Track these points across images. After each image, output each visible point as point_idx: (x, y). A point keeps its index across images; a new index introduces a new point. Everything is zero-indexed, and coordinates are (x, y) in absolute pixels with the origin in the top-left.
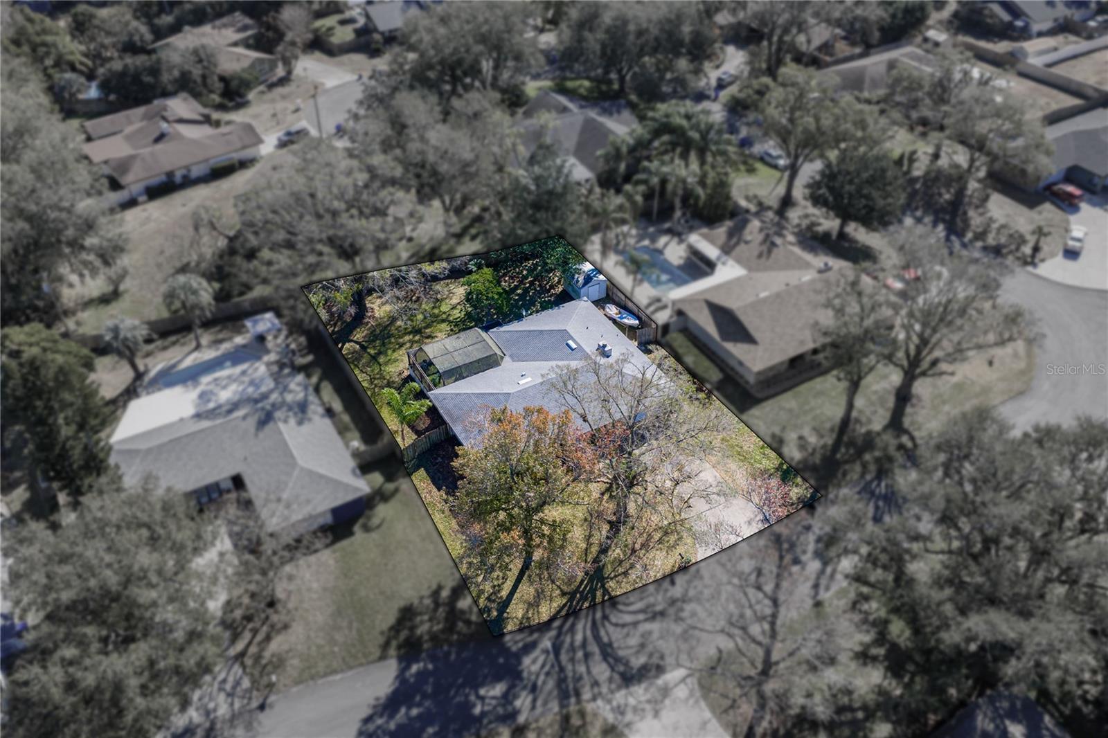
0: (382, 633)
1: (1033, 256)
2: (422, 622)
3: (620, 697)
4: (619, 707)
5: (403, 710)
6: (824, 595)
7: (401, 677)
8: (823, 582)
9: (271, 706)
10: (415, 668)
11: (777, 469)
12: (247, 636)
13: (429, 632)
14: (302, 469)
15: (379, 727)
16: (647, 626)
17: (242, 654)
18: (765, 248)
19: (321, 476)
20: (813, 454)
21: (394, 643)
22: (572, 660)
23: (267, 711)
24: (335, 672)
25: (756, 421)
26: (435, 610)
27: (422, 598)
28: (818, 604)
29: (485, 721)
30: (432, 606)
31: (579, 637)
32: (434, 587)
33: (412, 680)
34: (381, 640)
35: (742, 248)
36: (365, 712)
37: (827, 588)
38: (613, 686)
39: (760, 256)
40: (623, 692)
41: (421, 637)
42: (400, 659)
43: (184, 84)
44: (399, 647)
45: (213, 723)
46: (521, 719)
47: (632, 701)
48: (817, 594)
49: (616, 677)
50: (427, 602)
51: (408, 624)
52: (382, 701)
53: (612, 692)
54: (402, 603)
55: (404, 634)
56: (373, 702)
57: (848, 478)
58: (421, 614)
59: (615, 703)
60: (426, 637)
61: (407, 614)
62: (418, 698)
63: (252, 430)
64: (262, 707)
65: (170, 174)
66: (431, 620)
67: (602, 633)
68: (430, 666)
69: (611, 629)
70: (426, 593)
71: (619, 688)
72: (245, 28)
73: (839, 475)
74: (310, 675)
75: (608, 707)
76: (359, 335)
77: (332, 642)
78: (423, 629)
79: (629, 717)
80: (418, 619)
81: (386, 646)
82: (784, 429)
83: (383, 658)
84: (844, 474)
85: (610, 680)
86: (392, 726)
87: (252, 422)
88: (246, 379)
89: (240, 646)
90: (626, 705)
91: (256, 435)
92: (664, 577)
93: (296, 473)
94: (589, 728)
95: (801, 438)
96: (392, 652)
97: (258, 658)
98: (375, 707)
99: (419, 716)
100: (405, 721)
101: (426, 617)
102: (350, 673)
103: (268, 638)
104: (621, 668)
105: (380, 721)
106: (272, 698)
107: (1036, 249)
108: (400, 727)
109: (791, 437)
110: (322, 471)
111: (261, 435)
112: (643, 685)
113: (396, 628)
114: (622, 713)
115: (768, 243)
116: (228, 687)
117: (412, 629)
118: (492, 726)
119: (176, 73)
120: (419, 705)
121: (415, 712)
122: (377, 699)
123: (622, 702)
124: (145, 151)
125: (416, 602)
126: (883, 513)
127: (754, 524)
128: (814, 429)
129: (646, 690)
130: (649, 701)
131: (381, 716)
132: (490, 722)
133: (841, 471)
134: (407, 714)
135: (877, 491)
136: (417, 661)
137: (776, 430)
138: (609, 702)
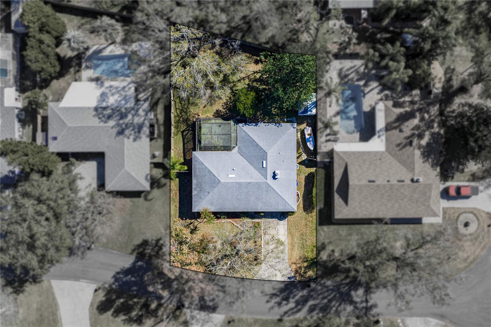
0: (134, 245)
2: (149, 249)
3: (196, 312)
4: (193, 316)
5: (130, 276)
6: (286, 318)
7: (134, 264)
8: (290, 313)
9: (92, 250)
10: (140, 263)
11: (312, 259)
13: (150, 254)
14: (126, 171)
15: (120, 278)
18: (405, 141)
19: (132, 176)
20: (331, 261)
21: (136, 251)
23: (90, 251)
24: (114, 249)
25: (322, 233)
26: (155, 247)
27: (152, 240)
28: (280, 320)
29: (152, 295)
30: (154, 245)
32: (158, 238)
33: (137, 267)
34: (133, 248)
35: (396, 132)
36: (118, 270)
37: (289, 316)
38: (196, 307)
39: (398, 145)
40: (198, 311)
41: (146, 254)
42: (137, 257)
44: (138, 253)
46: (163, 301)
47: (198, 317)
48: (284, 316)
49: (199, 305)
50: (154, 242)
51: (144, 247)
52: (125, 269)
53: (195, 309)
54: (145, 238)
55: (141, 250)
56: (122, 267)
57: (335, 278)
58: (149, 245)
59: (193, 314)
60: (147, 255)
61: (145, 243)
62: (136, 275)
63: (114, 134)
64: (89, 248)
66: (152, 249)
68: (145, 266)
70: (155, 238)
71: (198, 309)
73: (333, 276)
74: (107, 246)
75: (190, 314)
77: (117, 239)
78: (148, 251)
79: (194, 322)
80: (148, 247)
81: (133, 251)
82: (330, 242)
83: (131, 253)
84: (335, 277)
85: (197, 305)
86: (124, 279)
87: (115, 130)
90: (196, 317)
91: (115, 138)
93: (123, 171)
94: (180, 317)
95: (333, 251)
96: (135, 254)
98: (122, 270)
99: (133, 281)
100: (128, 280)
101: (151, 248)
102: (119, 253)
104: (202, 303)
105: (121, 276)
106: (93, 247)
108: (126, 281)
109: (330, 248)
110: (133, 174)
111: (117, 138)
112: (205, 313)
113: (139, 246)
114: (193, 319)
115: (408, 141)
117: (144, 249)
118: (153, 298)
120: (135, 277)
121: (133, 279)
122: (124, 267)
123: (195, 315)
125: (150, 240)
126: (335, 299)
127: (284, 277)
128: (342, 251)
129: (205, 315)
130: (203, 320)
131: (123, 274)
132: (153, 296)
133: (335, 274)
134: (130, 278)
135: (342, 289)
136: (141, 261)
137: (327, 241)
138: (191, 312)
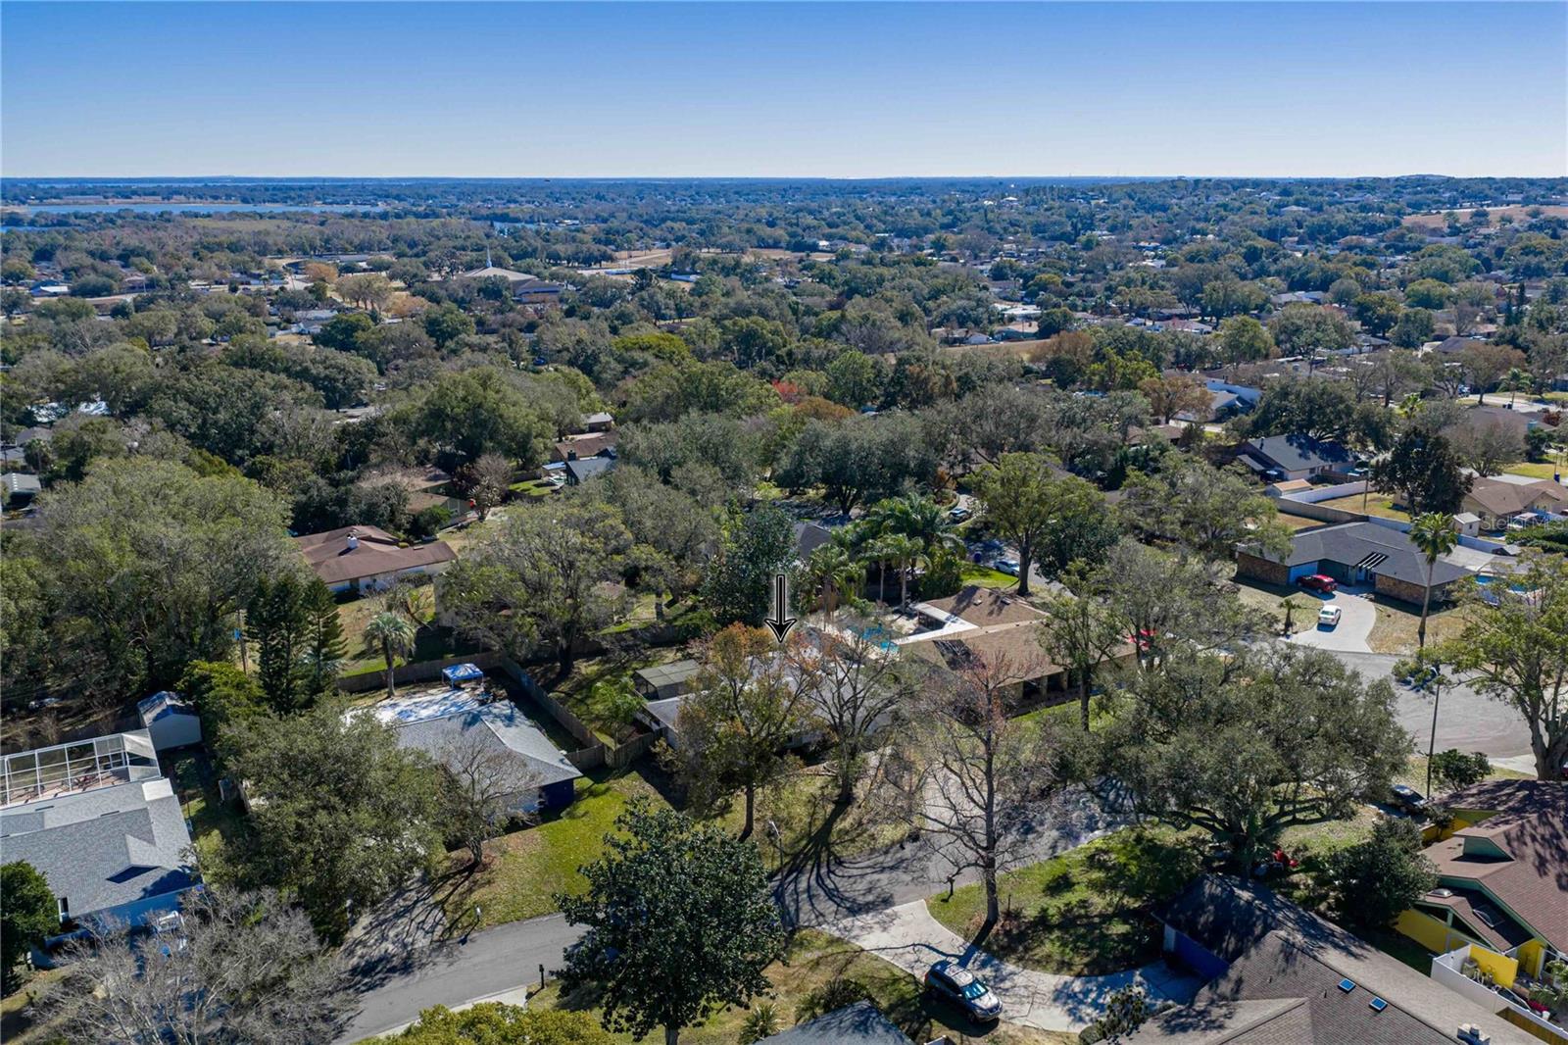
1: (1286, 630)
3: (847, 922)
4: (845, 928)
12: (448, 889)
16: (876, 876)
17: (443, 902)
22: (797, 901)
23: (468, 943)
24: (542, 914)
31: (803, 885)
35: (970, 611)
38: (839, 915)
40: (850, 919)
43: (369, 517)
45: (410, 955)
47: (859, 923)
49: (842, 910)
53: (838, 919)
59: (841, 926)
63: (458, 729)
64: (464, 942)
65: (355, 581)
67: (828, 882)
69: (836, 880)
71: (845, 916)
72: (436, 478)
74: (514, 917)
75: (834, 929)
76: (564, 687)
77: (539, 892)
79: (856, 932)
85: (836, 912)
87: (457, 723)
88: (449, 703)
89: (440, 896)
90: (853, 926)
91: (462, 733)
92: (893, 843)
97: (458, 905)
103: (470, 891)
104: (847, 904)
106: (474, 935)
107: (1289, 624)
111: (467, 733)
112: (871, 914)
114: (849, 931)
116: (427, 927)
119: (363, 507)
123: (849, 924)
124: (332, 562)
129: (874, 916)
130: (877, 923)
138: (835, 925)
